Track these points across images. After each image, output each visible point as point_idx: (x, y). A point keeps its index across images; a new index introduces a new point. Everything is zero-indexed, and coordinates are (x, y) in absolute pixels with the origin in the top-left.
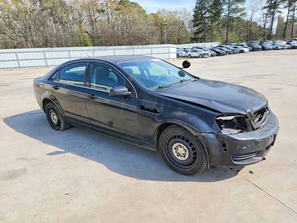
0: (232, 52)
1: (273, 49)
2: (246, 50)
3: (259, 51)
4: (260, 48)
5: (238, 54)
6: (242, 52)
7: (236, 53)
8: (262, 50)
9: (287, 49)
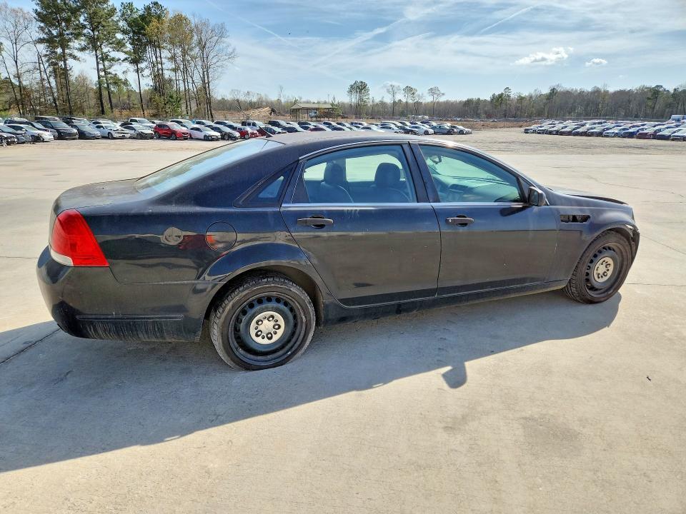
0: (16, 140)
1: (104, 137)
2: (47, 135)
3: (74, 139)
4: (75, 134)
5: (29, 145)
6: (37, 139)
7: (24, 143)
8: (80, 138)
9: (130, 138)
